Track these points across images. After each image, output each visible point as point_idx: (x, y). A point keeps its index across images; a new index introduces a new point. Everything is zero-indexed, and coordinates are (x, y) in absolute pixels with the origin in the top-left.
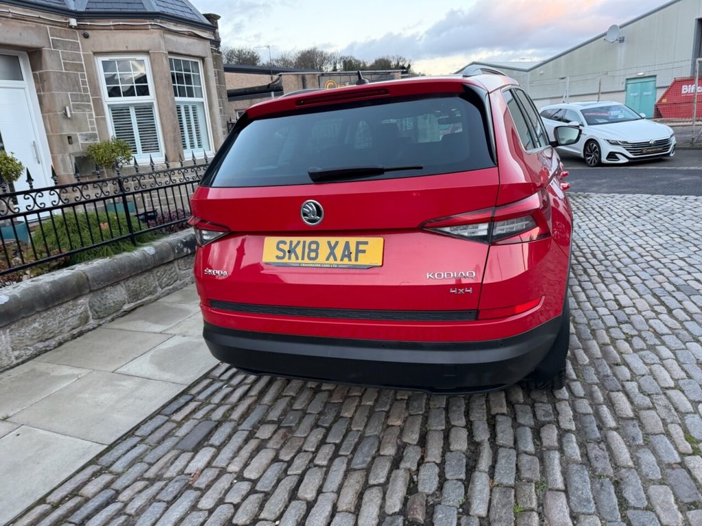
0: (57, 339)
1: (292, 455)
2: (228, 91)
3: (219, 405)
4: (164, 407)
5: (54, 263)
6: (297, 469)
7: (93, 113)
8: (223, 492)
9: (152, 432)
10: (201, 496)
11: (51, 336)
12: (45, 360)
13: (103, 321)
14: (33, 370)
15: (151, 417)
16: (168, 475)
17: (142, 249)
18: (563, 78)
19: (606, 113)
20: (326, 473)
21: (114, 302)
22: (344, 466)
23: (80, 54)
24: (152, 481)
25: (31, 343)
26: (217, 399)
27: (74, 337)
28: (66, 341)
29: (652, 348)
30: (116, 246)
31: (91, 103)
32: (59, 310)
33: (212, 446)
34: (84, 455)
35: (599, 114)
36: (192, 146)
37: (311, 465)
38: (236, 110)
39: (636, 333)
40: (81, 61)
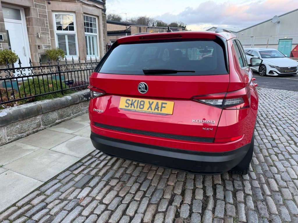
0: (26, 133)
1: (125, 194)
2: (107, 31)
3: (94, 168)
4: (70, 167)
5: (28, 100)
6: (127, 201)
7: (50, 36)
8: (93, 208)
9: (64, 178)
10: (84, 210)
11: (24, 131)
12: (21, 142)
13: (47, 127)
14: (15, 146)
15: (64, 171)
16: (70, 198)
17: (66, 97)
18: (252, 37)
19: (270, 53)
20: (139, 204)
21: (52, 119)
22: (147, 202)
23: (46, 11)
24: (62, 200)
25: (15, 134)
26: (93, 166)
27: (34, 133)
28: (30, 134)
29: (287, 160)
30: (55, 94)
31: (49, 32)
32: (28, 120)
33: (90, 187)
34: (34, 186)
35: (267, 54)
36: (91, 54)
37: (133, 200)
38: (110, 40)
39: (280, 152)
40: (46, 14)
